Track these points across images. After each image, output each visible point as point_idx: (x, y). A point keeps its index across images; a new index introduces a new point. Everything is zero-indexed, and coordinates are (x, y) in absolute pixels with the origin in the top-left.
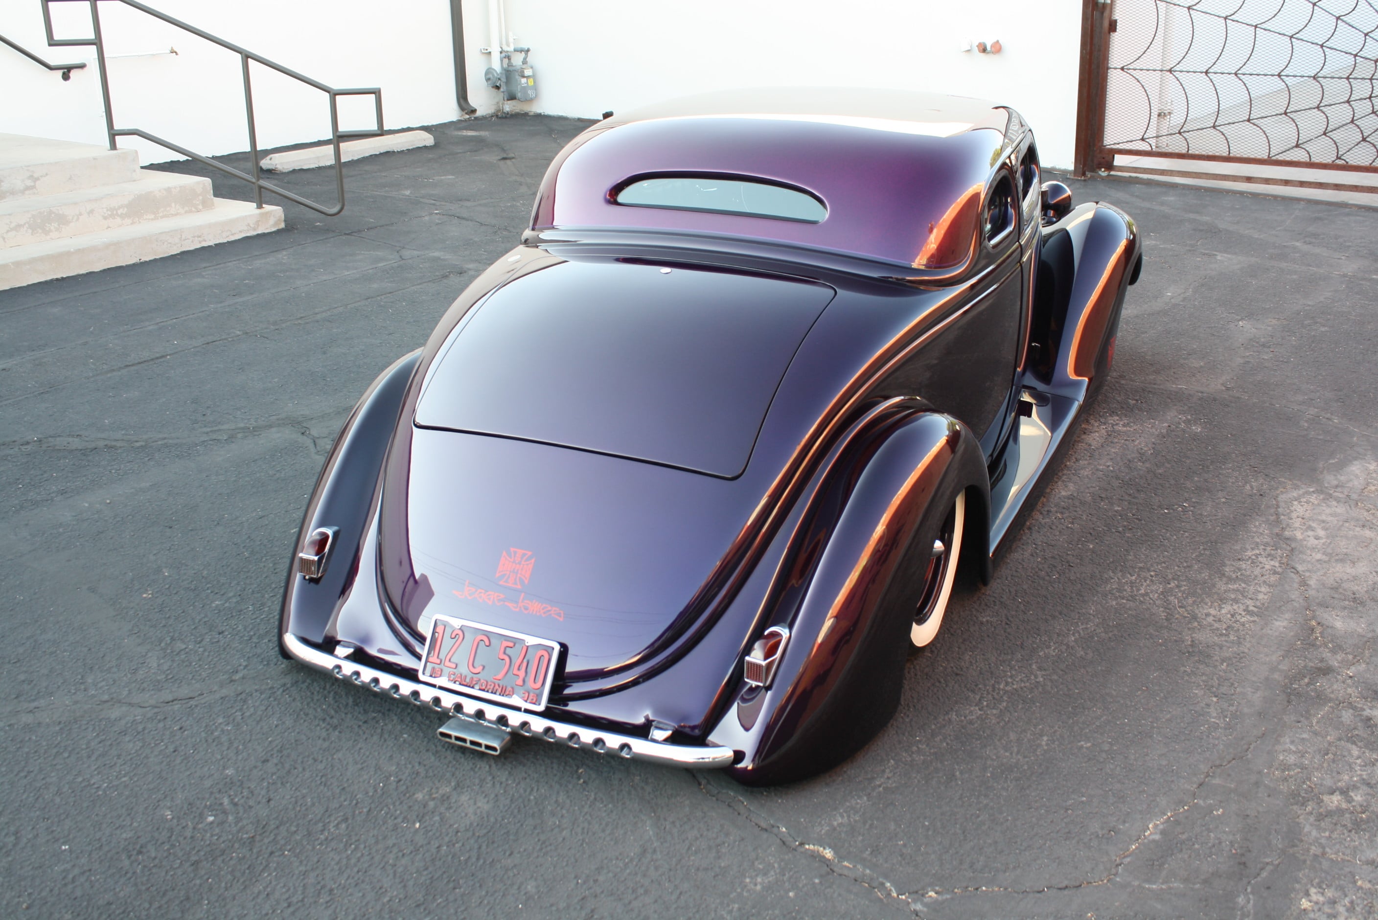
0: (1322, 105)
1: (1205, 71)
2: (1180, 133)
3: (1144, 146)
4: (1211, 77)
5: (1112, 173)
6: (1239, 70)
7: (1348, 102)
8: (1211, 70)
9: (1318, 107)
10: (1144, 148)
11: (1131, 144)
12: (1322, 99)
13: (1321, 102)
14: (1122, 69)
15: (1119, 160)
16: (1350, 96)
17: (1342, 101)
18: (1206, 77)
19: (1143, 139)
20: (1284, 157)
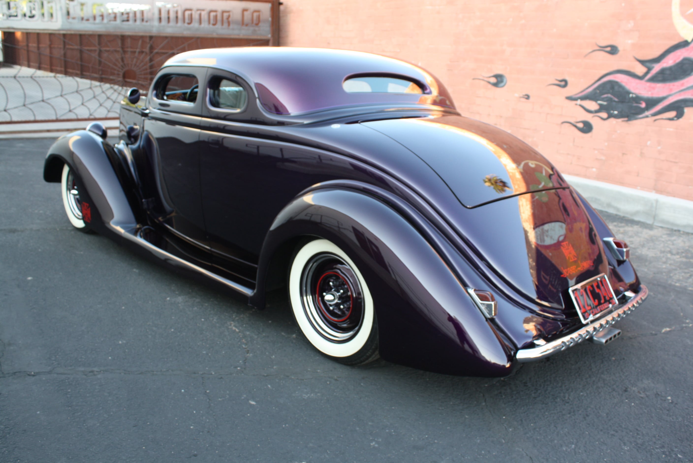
1: (13, 77)
2: (5, 110)
4: (18, 80)
8: (17, 76)
9: (77, 92)
13: (78, 89)
18: (14, 80)
20: (64, 117)
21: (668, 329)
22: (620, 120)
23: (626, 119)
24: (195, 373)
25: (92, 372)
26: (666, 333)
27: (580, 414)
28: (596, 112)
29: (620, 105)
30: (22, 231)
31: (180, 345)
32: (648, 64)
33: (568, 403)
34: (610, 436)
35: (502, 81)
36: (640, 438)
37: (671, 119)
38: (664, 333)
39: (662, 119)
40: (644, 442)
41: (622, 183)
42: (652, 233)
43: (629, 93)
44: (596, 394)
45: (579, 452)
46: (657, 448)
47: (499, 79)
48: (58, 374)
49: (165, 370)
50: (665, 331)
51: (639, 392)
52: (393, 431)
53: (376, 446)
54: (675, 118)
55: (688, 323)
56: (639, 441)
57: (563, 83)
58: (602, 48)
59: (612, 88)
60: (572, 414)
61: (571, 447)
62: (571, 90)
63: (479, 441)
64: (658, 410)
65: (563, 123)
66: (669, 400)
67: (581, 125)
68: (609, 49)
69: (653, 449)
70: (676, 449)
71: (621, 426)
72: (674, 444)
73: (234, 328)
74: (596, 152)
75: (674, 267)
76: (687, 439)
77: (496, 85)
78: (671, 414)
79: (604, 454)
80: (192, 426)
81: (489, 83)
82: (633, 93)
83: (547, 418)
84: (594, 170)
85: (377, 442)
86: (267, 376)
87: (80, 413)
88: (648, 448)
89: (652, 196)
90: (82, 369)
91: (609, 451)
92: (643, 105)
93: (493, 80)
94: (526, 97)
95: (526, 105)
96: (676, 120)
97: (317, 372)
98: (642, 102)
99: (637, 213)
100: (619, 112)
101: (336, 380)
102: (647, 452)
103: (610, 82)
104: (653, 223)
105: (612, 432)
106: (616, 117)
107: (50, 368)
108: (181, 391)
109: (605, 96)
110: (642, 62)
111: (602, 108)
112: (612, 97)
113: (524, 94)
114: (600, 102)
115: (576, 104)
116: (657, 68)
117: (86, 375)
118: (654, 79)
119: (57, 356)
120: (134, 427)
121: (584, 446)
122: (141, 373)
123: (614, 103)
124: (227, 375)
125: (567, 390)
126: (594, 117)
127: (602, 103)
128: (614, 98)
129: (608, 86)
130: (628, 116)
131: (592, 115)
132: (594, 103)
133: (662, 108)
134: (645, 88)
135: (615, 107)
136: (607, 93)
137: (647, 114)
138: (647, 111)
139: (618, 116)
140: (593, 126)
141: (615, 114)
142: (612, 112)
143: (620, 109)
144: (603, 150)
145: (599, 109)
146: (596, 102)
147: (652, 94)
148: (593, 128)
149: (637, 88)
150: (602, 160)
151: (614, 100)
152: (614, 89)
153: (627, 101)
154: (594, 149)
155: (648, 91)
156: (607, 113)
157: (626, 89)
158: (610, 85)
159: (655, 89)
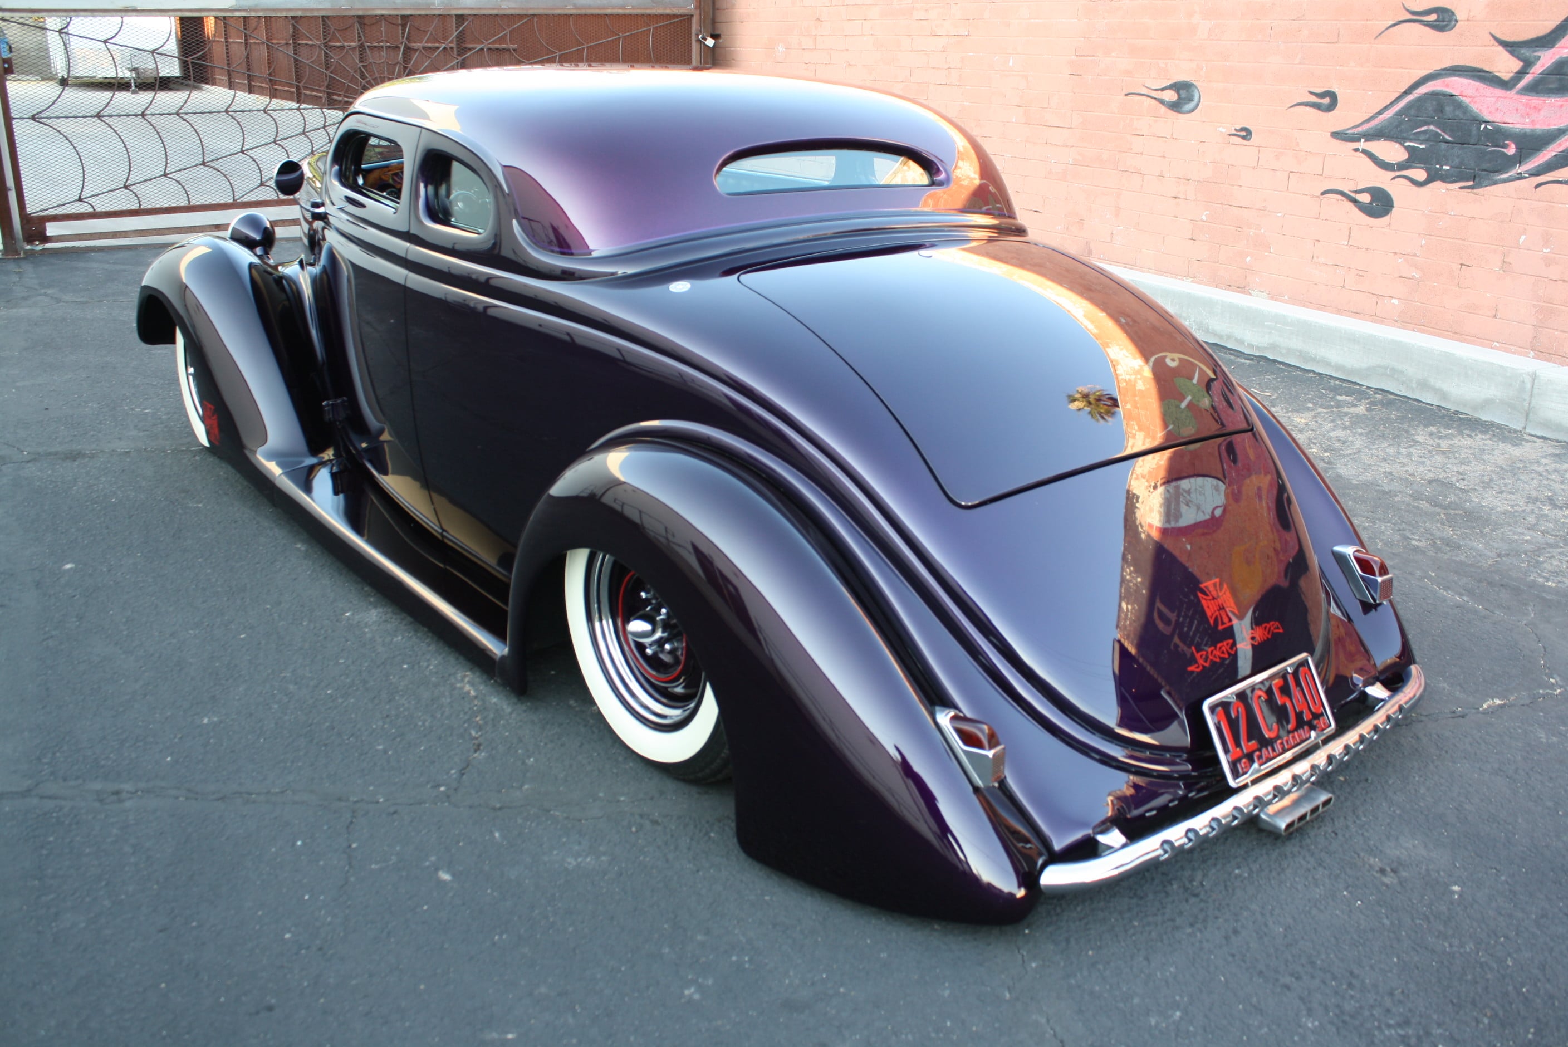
0: (278, 139)
1: (140, 113)
2: (126, 187)
3: (84, 208)
4: (150, 120)
5: (48, 246)
6: (180, 109)
7: (304, 133)
8: (147, 112)
9: (275, 142)
10: (82, 211)
11: (64, 207)
12: (277, 133)
13: (276, 136)
14: (33, 118)
15: (52, 229)
16: (305, 127)
17: (297, 132)
18: (142, 120)
19: (80, 200)
20: (249, 198)
21: (1498, 702)
22: (1455, 186)
23: (1471, 183)
24: (340, 799)
25: (117, 793)
26: (1493, 711)
27: (1219, 928)
28: (1402, 166)
29: (1457, 150)
30: (92, 456)
31: (333, 729)
32: (1523, 51)
33: (1196, 895)
34: (1279, 990)
35: (1190, 99)
36: (1352, 997)
38: (1485, 713)
39: (1553, 182)
40: (1361, 1007)
41: (1457, 334)
42: (1516, 452)
43: (1478, 121)
44: (1274, 874)
45: (1188, 1032)
46: (1389, 1026)
47: (1183, 93)
48: (42, 797)
49: (277, 790)
50: (1489, 707)
51: (1382, 871)
52: (746, 959)
53: (697, 996)
55: (1552, 687)
56: (1349, 1006)
57: (1326, 101)
58: (1417, 17)
59: (1440, 109)
60: (1199, 926)
61: (1172, 1016)
62: (1344, 118)
63: (947, 993)
64: (1418, 921)
65: (1323, 193)
66: (1453, 892)
67: (1365, 198)
68: (1433, 17)
69: (1379, 1028)
70: (1440, 1031)
71: (1312, 963)
72: (1435, 1017)
73: (467, 688)
74: (1400, 260)
75: (1551, 540)
76: (1474, 1003)
77: (1175, 107)
78: (1450, 932)
79: (1248, 1038)
80: (289, 931)
81: (1161, 101)
82: (1487, 122)
83: (1134, 934)
84: (1395, 301)
85: (700, 988)
86: (500, 809)
87: (52, 896)
88: (1368, 1025)
89: (1525, 364)
90: (97, 786)
91: (1265, 1030)
92: (1511, 150)
93: (1171, 96)
94: (1243, 133)
95: (1242, 153)
97: (619, 801)
98: (1507, 142)
99: (1488, 403)
100: (1451, 167)
101: (655, 822)
102: (1360, 1036)
103: (1434, 95)
104: (1525, 428)
105: (1288, 980)
106: (1446, 178)
107: (30, 782)
108: (294, 844)
109: (1423, 128)
110: (1511, 47)
111: (1414, 158)
112: (1439, 131)
113: (1238, 128)
114: (1409, 144)
115: (1356, 150)
116: (1546, 59)
117: (101, 801)
118: (1536, 88)
119: (58, 754)
120: (161, 931)
121: (1206, 1016)
122: (222, 799)
123: (1443, 146)
124: (411, 805)
125: (1204, 861)
126: (1397, 179)
127: (1416, 145)
128: (1443, 134)
129: (1430, 106)
130: (1475, 177)
131: (1393, 174)
132: (1397, 146)
133: (1556, 156)
134: (1517, 110)
135: (1445, 156)
136: (1426, 123)
137: (1519, 171)
138: (1520, 163)
139: (1452, 176)
140: (1394, 199)
141: (1443, 172)
142: (1438, 166)
143: (1457, 161)
144: (1415, 255)
145: (1407, 161)
146: (1402, 145)
147: (1533, 122)
148: (1395, 204)
149: (1498, 109)
150: (1412, 278)
151: (1444, 138)
152: (1442, 112)
153: (1472, 141)
154: (1396, 253)
155: (1522, 116)
156: (1427, 170)
157: (1472, 111)
158: (1435, 103)
159: (1540, 110)
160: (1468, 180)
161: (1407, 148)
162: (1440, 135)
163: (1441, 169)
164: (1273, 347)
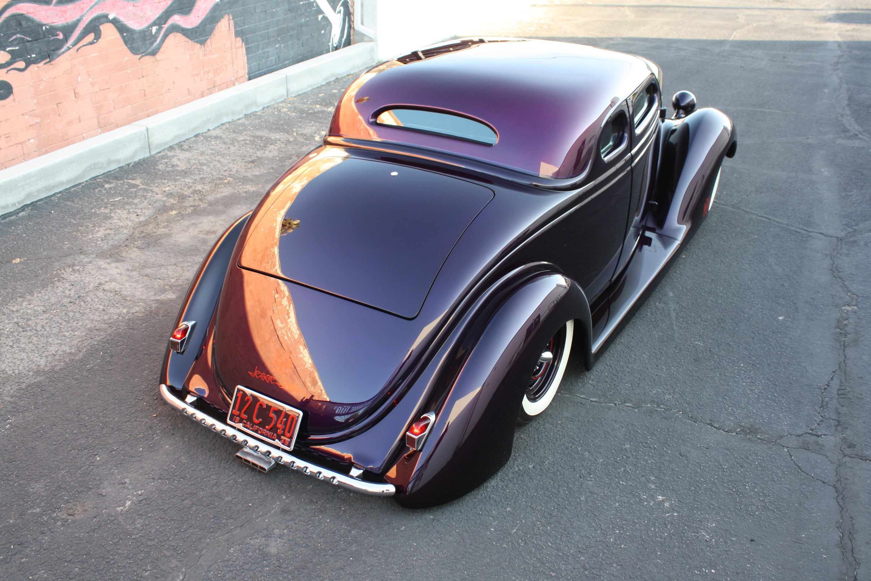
22: (41, 64)
23: (48, 60)
28: (8, 64)
29: (36, 44)
37: (92, 43)
39: (85, 45)
43: (41, 25)
54: (95, 41)
74: (27, 117)
82: (45, 25)
84: (32, 141)
92: (61, 36)
96: (96, 42)
98: (58, 33)
100: (36, 54)
103: (14, 17)
106: (36, 61)
109: (14, 37)
111: (15, 56)
112: (23, 37)
114: (8, 49)
123: (28, 44)
126: (9, 72)
127: (13, 48)
128: (25, 37)
129: (13, 23)
130: (49, 56)
131: (5, 70)
132: (2, 52)
133: (80, 33)
134: (57, 15)
135: (31, 50)
136: (15, 34)
137: (68, 46)
138: (67, 41)
139: (38, 59)
140: (12, 84)
141: (33, 59)
142: (29, 57)
143: (38, 50)
144: (34, 110)
145: (11, 59)
146: (5, 50)
147: (66, 19)
148: (13, 87)
149: (48, 17)
150: (37, 123)
151: (27, 40)
152: (20, 25)
153: (42, 37)
154: (23, 115)
155: (60, 17)
156: (25, 61)
157: (36, 21)
158: (15, 21)
159: (66, 12)
160: (46, 58)
161: (9, 52)
162: (24, 38)
163: (31, 57)
164: (28, 196)
